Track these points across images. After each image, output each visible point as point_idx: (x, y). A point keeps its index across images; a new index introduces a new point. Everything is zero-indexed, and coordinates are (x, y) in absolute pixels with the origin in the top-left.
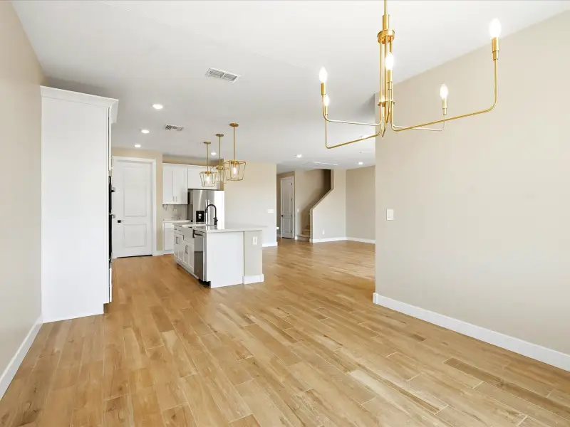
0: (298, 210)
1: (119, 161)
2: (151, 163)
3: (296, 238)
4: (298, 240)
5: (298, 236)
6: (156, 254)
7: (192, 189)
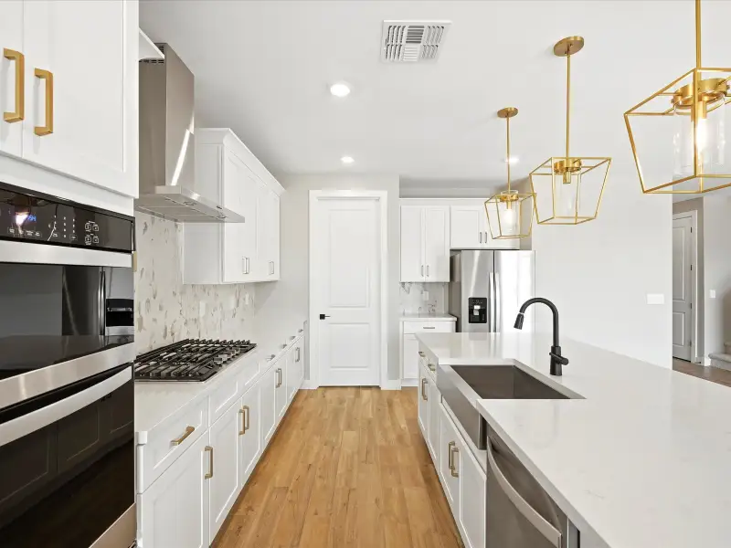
0: (711, 294)
1: (320, 199)
2: (378, 200)
3: (707, 362)
4: (712, 368)
5: (710, 356)
6: (387, 385)
7: (459, 250)
